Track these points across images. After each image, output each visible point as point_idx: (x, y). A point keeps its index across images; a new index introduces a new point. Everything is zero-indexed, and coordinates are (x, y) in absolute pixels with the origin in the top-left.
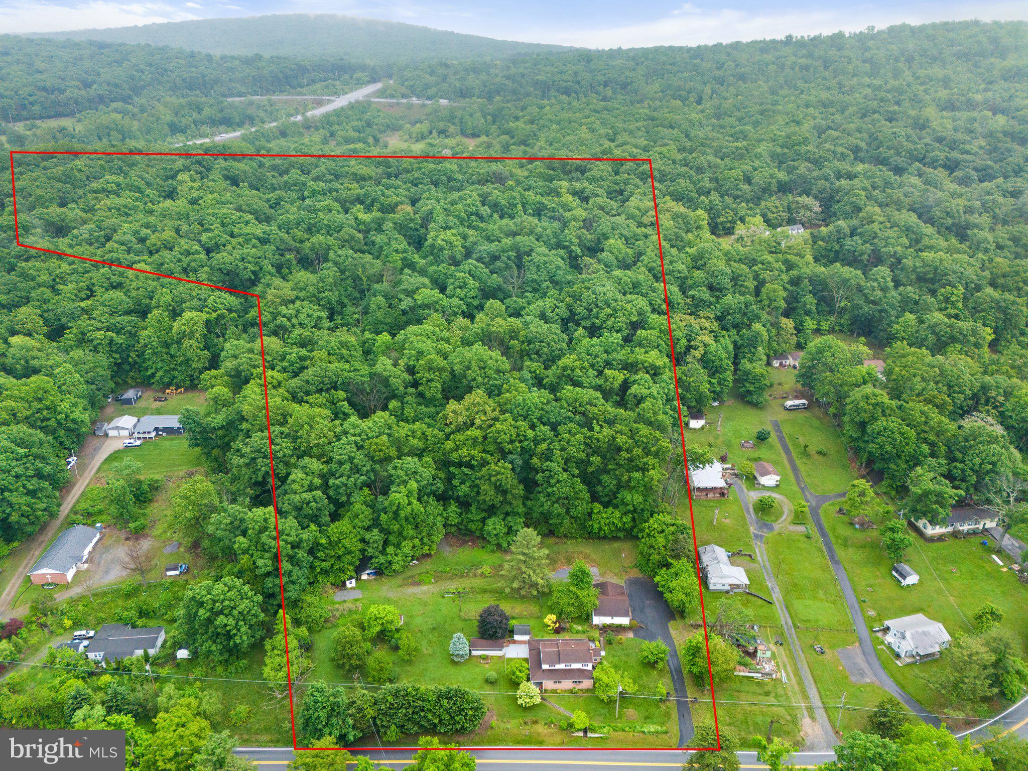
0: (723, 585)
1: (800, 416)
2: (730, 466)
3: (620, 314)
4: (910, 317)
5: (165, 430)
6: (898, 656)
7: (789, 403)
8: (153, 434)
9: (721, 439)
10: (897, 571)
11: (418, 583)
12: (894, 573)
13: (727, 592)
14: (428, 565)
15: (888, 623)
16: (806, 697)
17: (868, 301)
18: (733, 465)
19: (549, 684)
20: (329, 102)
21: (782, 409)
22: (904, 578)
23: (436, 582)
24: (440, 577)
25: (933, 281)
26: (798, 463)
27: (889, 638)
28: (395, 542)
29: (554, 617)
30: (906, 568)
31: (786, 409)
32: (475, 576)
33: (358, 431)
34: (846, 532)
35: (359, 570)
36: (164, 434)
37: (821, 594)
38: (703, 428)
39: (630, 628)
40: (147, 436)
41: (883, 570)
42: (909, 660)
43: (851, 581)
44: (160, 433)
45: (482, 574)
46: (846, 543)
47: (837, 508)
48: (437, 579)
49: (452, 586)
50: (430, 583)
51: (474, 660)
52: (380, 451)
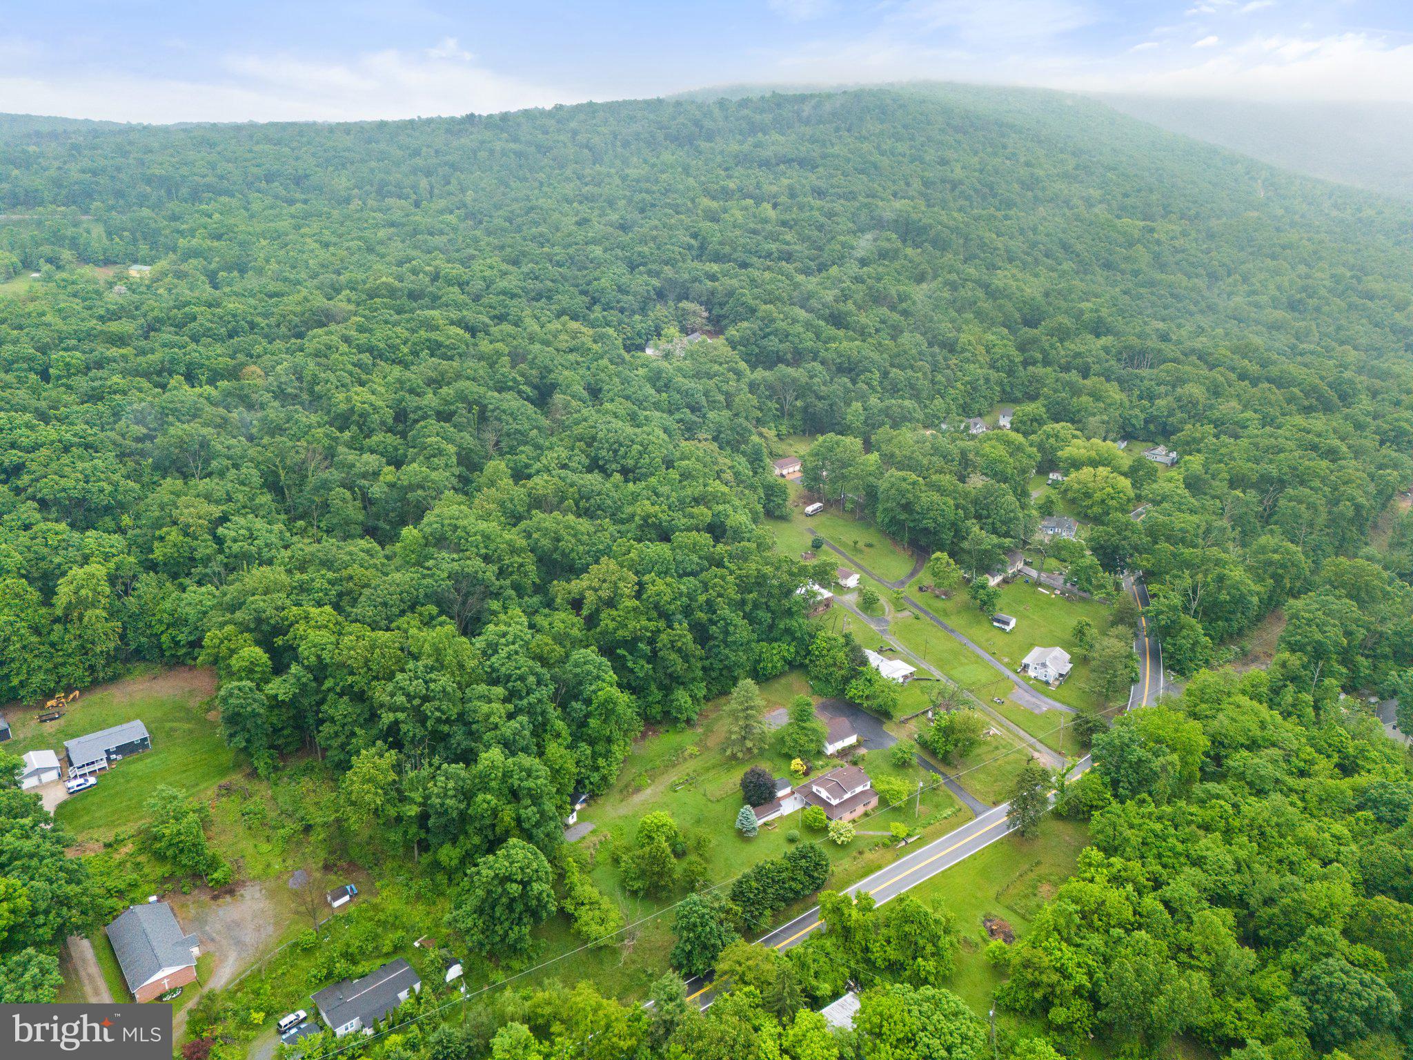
0: (897, 679)
1: (823, 518)
3: (650, 448)
4: (857, 405)
5: (121, 750)
6: (1047, 683)
7: (809, 509)
8: (104, 764)
10: (998, 621)
11: (638, 790)
12: (996, 624)
13: (905, 683)
14: (630, 768)
15: (1025, 661)
16: (1021, 739)
17: (820, 398)
19: (847, 816)
21: (804, 517)
22: (1007, 623)
23: (653, 781)
24: (653, 774)
25: (851, 370)
26: (856, 559)
27: (1031, 673)
28: (603, 751)
29: (798, 760)
30: (1004, 616)
31: (808, 515)
32: (685, 759)
33: (510, 638)
34: (939, 604)
35: (573, 801)
36: (119, 757)
37: (963, 660)
39: (859, 744)
40: (96, 767)
41: (986, 625)
42: (1057, 683)
43: (974, 641)
44: (113, 757)
45: (691, 756)
46: (946, 613)
47: (917, 588)
48: (653, 778)
49: (673, 776)
50: (650, 785)
51: (763, 830)
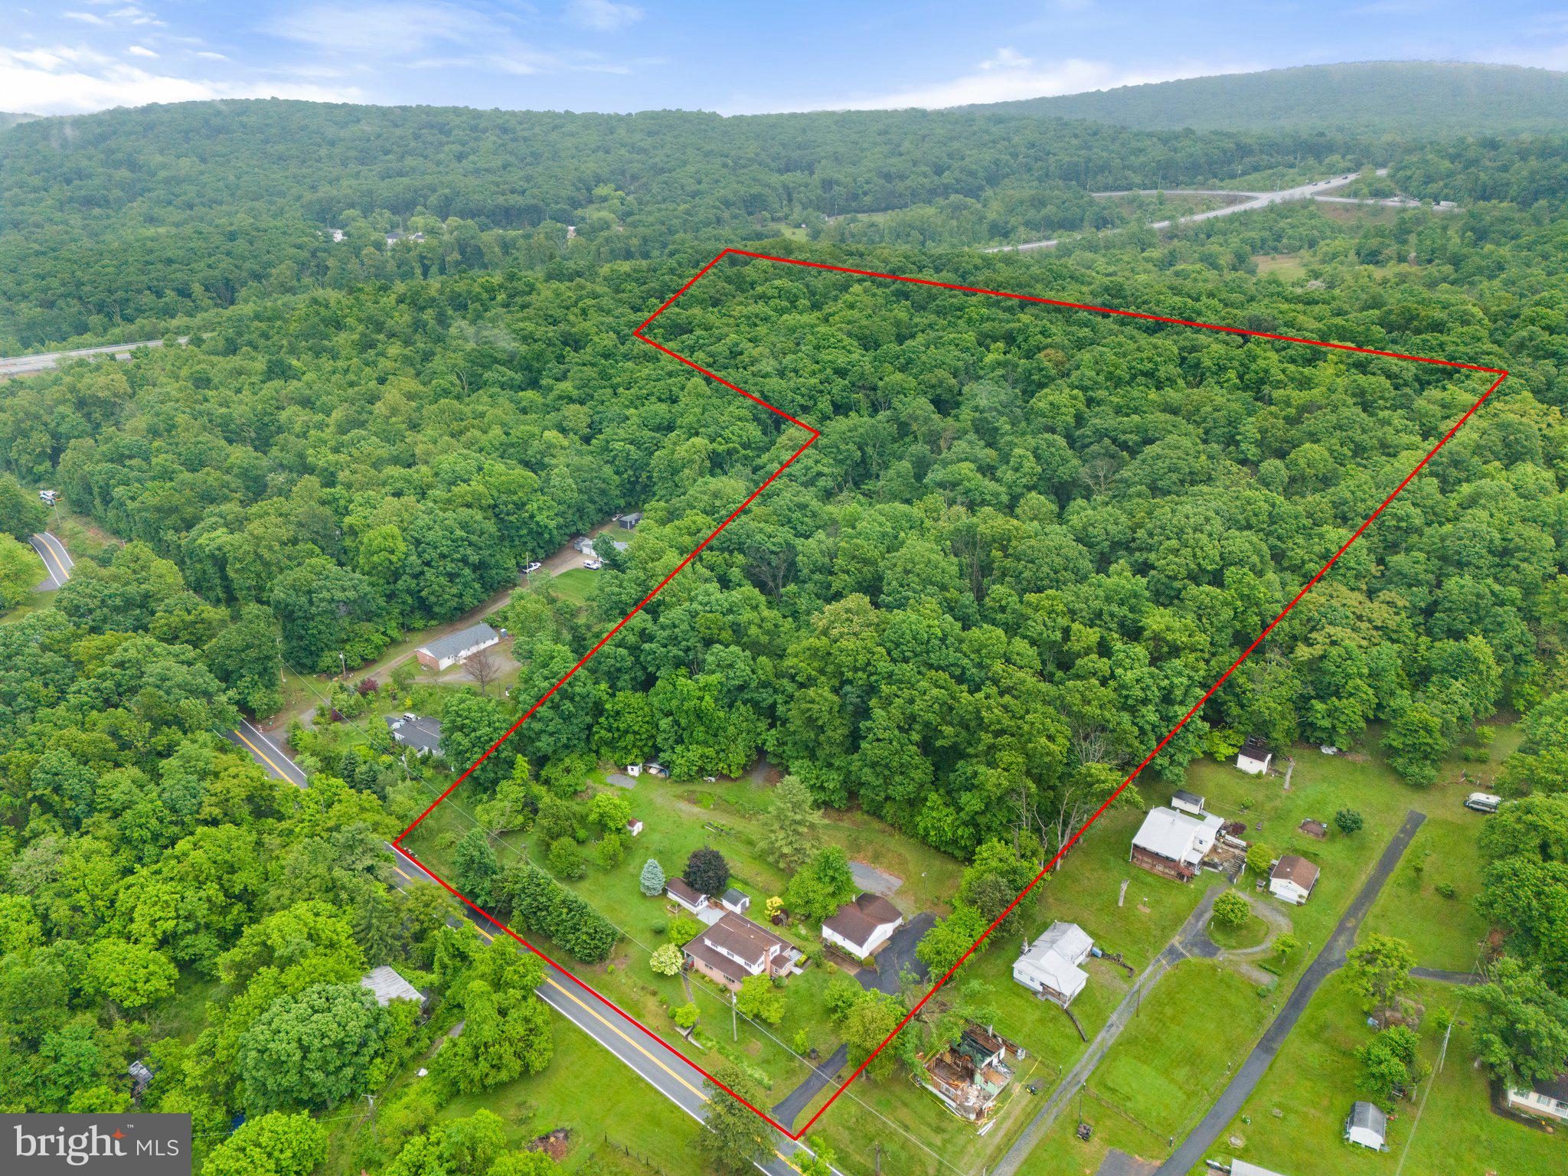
0: (1032, 980)
2: (1244, 844)
7: (1477, 796)
9: (1277, 803)
11: (695, 802)
13: (1035, 993)
14: (722, 789)
18: (1249, 846)
19: (700, 964)
20: (1249, 198)
21: (1455, 800)
23: (712, 809)
24: (721, 805)
26: (1385, 891)
31: (1462, 802)
35: (649, 759)
38: (1259, 776)
39: (859, 963)
43: (1261, 1085)
46: (1320, 1034)
48: (717, 807)
49: (723, 820)
50: (705, 807)
51: (665, 902)
52: (709, 628)
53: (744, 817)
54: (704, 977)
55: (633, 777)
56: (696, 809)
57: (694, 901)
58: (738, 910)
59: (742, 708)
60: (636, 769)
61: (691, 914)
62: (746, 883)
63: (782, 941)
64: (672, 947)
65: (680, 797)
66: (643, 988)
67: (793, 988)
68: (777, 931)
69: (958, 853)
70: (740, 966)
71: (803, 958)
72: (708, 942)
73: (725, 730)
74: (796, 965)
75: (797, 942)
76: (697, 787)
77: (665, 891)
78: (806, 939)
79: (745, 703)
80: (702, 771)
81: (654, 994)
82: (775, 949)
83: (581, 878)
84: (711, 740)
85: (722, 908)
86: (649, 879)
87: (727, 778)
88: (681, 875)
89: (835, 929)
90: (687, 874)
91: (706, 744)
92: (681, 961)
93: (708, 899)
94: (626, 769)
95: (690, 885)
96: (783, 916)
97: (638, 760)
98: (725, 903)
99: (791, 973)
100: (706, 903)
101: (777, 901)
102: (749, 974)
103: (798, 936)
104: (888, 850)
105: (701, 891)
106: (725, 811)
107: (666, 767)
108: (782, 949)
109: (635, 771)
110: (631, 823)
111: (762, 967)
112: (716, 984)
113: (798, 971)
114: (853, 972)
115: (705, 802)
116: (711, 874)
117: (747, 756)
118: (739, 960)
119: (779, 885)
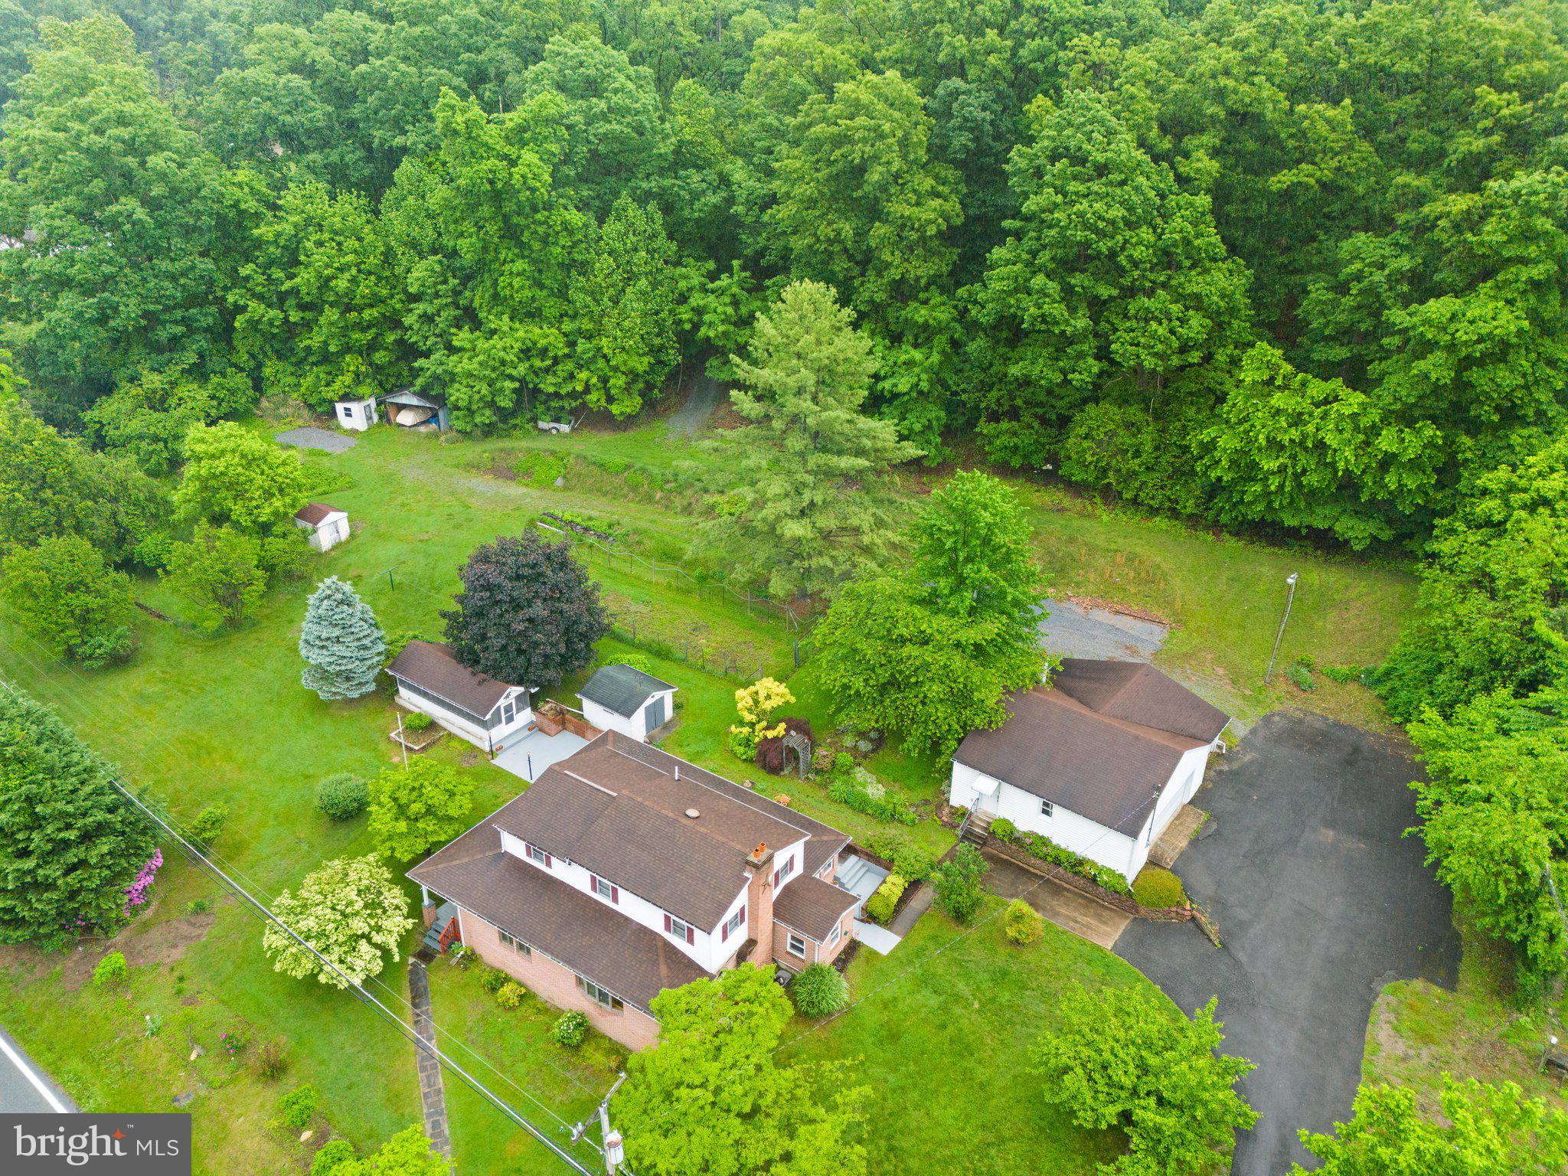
14: (596, 445)
19: (482, 933)
35: (390, 384)
48: (574, 481)
51: (386, 717)
53: (649, 499)
54: (500, 980)
55: (354, 432)
56: (514, 490)
57: (479, 712)
58: (635, 727)
59: (633, 211)
60: (356, 408)
61: (473, 751)
62: (661, 653)
63: (809, 825)
64: (366, 869)
65: (472, 467)
66: (235, 1048)
67: (872, 1017)
68: (782, 791)
69: (1356, 530)
70: (644, 932)
71: (894, 885)
72: (513, 846)
73: (584, 268)
74: (870, 917)
75: (861, 830)
76: (520, 444)
77: (386, 688)
78: (888, 815)
79: (642, 199)
80: (528, 395)
81: (274, 1071)
82: (792, 855)
83: (119, 661)
84: (551, 307)
85: (582, 727)
86: (323, 644)
87: (603, 420)
88: (436, 632)
89: (1004, 775)
90: (456, 624)
91: (532, 314)
92: (396, 924)
93: (534, 702)
94: (333, 414)
95: (467, 657)
96: (795, 740)
97: (363, 390)
98: (594, 713)
99: (853, 947)
100: (525, 716)
101: (773, 692)
102: (687, 970)
103: (859, 805)
104: (1092, 549)
105: (503, 672)
106: (598, 490)
107: (435, 400)
108: (813, 860)
109: (355, 417)
110: (312, 514)
111: (739, 937)
112: (551, 1012)
113: (882, 941)
114: (1108, 934)
115: (540, 473)
116: (539, 610)
117: (655, 351)
118: (648, 916)
119: (772, 653)
